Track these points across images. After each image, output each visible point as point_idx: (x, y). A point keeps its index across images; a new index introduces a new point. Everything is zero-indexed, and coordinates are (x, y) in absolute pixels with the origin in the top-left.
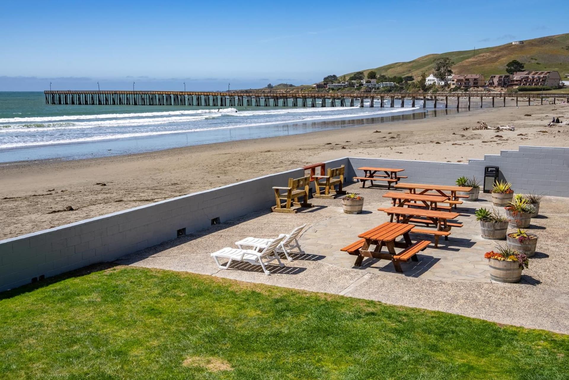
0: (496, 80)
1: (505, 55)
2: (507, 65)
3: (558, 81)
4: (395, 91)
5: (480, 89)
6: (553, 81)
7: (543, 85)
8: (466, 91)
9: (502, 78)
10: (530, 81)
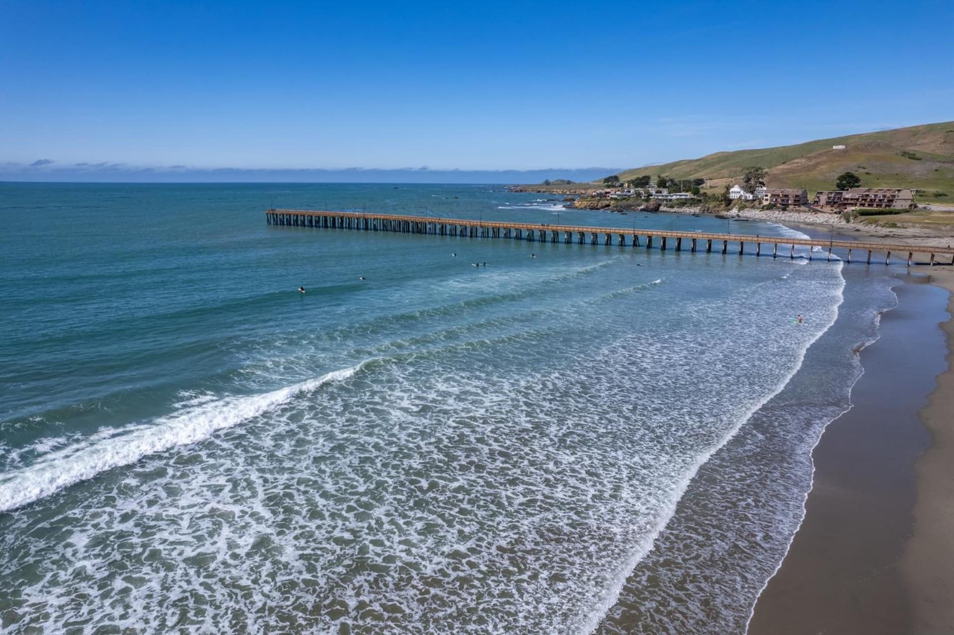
0: (823, 199)
1: (825, 162)
2: (838, 179)
3: (909, 202)
4: (691, 204)
5: (803, 208)
6: (903, 203)
7: (889, 206)
8: (784, 210)
9: (833, 195)
10: (871, 200)
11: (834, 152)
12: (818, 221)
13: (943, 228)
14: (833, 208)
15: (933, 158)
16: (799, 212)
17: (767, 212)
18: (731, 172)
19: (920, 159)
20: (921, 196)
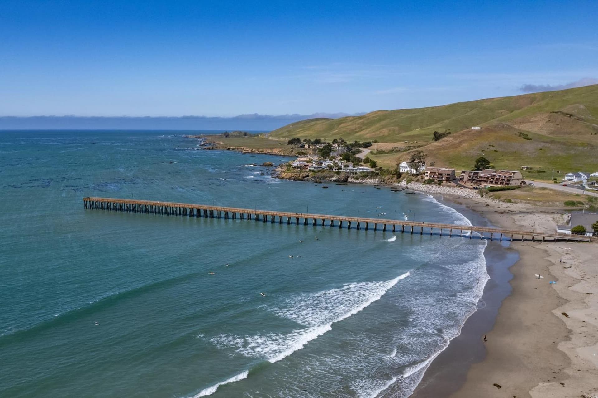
0: (466, 177)
1: (466, 141)
3: (520, 181)
4: (371, 176)
5: (452, 184)
6: (516, 181)
7: (508, 184)
8: (439, 184)
9: (472, 174)
10: (497, 179)
11: (473, 132)
12: (463, 195)
13: (538, 204)
14: (472, 184)
15: (539, 138)
16: (450, 186)
17: (428, 185)
18: (390, 131)
19: (531, 139)
20: (529, 172)
